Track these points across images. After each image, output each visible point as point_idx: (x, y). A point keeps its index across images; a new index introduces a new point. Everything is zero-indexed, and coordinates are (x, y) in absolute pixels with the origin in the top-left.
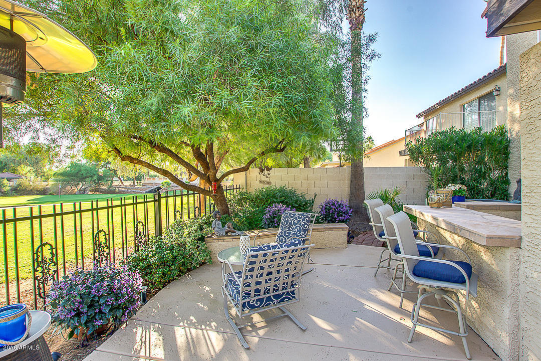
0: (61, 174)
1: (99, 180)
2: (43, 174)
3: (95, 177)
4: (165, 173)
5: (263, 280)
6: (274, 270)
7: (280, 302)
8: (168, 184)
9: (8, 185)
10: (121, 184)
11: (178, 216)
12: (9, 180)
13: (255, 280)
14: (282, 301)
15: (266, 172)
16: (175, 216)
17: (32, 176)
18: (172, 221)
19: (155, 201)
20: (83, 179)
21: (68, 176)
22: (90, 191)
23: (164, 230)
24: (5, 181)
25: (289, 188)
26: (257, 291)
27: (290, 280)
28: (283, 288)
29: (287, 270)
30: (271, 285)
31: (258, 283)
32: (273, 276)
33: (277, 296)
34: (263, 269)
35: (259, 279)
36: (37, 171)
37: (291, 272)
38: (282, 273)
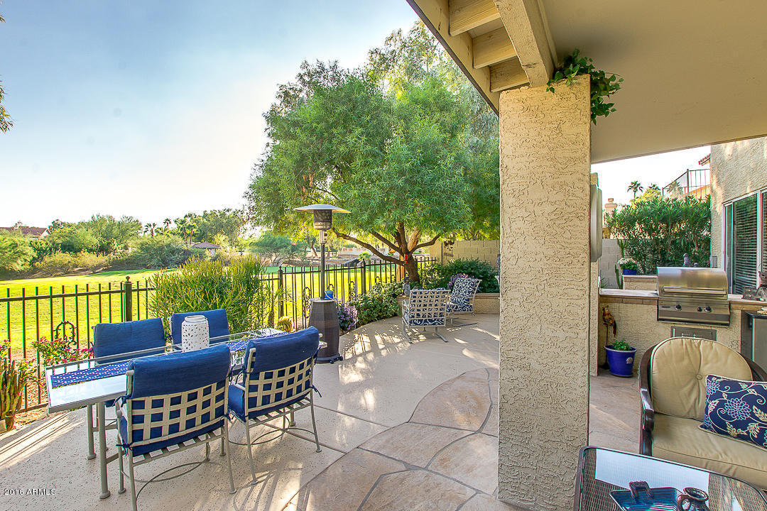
0: (257, 244)
1: (293, 250)
3: (289, 248)
4: (368, 246)
5: (421, 308)
6: (428, 303)
7: (433, 324)
8: (368, 256)
10: (314, 255)
11: (378, 281)
12: (210, 249)
13: (416, 308)
15: (450, 246)
16: (376, 280)
18: (373, 284)
19: (361, 268)
20: (277, 250)
21: (263, 246)
22: (284, 263)
23: (367, 289)
26: (418, 315)
27: (439, 312)
28: (435, 316)
29: (436, 305)
30: (427, 312)
31: (418, 310)
32: (427, 307)
33: (431, 321)
34: (420, 301)
35: (419, 308)
36: (231, 240)
37: (439, 307)
38: (433, 306)
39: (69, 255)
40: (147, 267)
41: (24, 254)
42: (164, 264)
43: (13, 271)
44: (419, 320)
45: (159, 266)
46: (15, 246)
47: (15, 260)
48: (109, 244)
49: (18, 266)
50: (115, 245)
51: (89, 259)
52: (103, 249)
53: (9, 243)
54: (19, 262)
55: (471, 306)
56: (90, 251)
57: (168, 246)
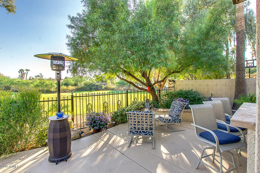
0: (118, 83)
2: (113, 83)
6: (141, 121)
7: (145, 135)
9: (103, 87)
12: (104, 85)
13: (133, 123)
14: (146, 134)
17: (110, 84)
20: (124, 85)
21: (120, 83)
24: (103, 85)
25: (194, 90)
26: (135, 128)
27: (149, 127)
28: (146, 129)
29: (146, 122)
30: (140, 127)
31: (135, 125)
32: (141, 123)
33: (144, 132)
34: (135, 119)
35: (135, 123)
36: (112, 82)
37: (149, 124)
38: (144, 123)
39: (65, 86)
40: (86, 90)
41: (54, 86)
42: (91, 90)
43: (51, 91)
44: (136, 131)
45: (89, 90)
46: (52, 84)
47: (52, 88)
48: (77, 83)
49: (52, 90)
50: (79, 84)
51: (71, 88)
52: (76, 85)
53: (51, 83)
54: (53, 88)
55: (180, 120)
56: (72, 85)
57: (92, 84)
